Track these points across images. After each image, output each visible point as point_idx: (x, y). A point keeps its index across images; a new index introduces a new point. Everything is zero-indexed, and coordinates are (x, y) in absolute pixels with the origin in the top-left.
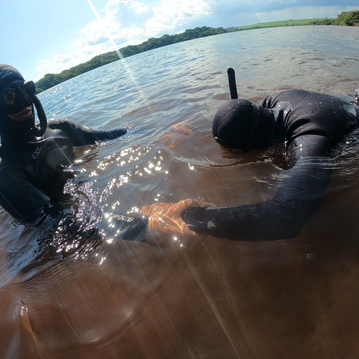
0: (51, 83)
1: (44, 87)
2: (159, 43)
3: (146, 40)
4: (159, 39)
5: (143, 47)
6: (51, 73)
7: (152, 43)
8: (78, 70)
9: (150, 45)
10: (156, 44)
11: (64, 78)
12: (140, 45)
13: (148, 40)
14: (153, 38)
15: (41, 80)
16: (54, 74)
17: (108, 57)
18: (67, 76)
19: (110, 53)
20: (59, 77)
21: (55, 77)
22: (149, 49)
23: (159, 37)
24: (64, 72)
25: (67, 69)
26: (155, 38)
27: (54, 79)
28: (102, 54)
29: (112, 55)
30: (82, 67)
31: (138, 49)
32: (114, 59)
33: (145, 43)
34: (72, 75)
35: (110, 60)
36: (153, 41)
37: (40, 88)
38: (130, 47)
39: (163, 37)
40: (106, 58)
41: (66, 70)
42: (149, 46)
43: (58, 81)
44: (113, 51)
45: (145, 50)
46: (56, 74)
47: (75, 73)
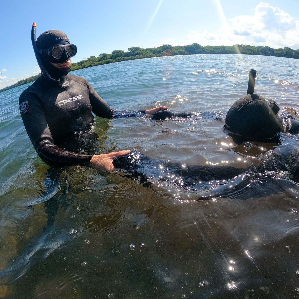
0: (196, 51)
1: (189, 52)
2: (293, 54)
3: (283, 48)
4: (294, 51)
5: (278, 52)
6: (198, 44)
7: (287, 52)
8: (220, 50)
9: (285, 53)
10: (290, 54)
11: (207, 51)
12: (276, 50)
13: (285, 48)
14: (289, 48)
15: (189, 45)
16: (200, 45)
17: (247, 49)
18: (210, 51)
19: (249, 46)
20: (204, 49)
21: (200, 47)
22: (283, 56)
23: (294, 49)
24: (209, 47)
25: (212, 46)
26: (291, 49)
27: (200, 49)
28: (242, 45)
29: (251, 49)
30: (224, 48)
31: (274, 52)
32: (251, 52)
33: (280, 50)
34: (214, 51)
35: (248, 52)
36: (288, 50)
37: (186, 51)
38: (267, 47)
39: (297, 50)
40: (245, 50)
41: (210, 46)
42: (283, 53)
43: (201, 52)
44: (252, 46)
45: (279, 55)
46: (202, 45)
47: (217, 51)
